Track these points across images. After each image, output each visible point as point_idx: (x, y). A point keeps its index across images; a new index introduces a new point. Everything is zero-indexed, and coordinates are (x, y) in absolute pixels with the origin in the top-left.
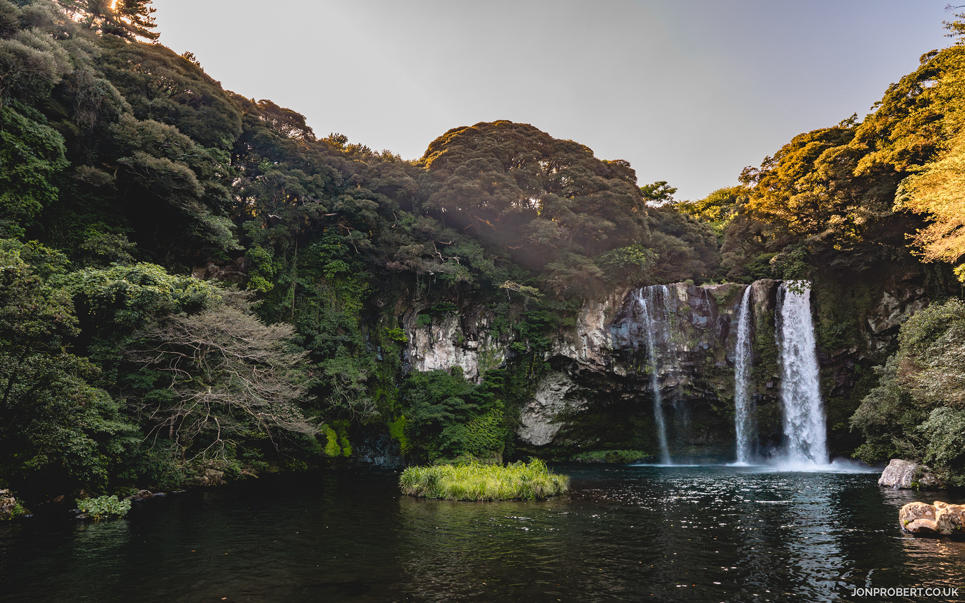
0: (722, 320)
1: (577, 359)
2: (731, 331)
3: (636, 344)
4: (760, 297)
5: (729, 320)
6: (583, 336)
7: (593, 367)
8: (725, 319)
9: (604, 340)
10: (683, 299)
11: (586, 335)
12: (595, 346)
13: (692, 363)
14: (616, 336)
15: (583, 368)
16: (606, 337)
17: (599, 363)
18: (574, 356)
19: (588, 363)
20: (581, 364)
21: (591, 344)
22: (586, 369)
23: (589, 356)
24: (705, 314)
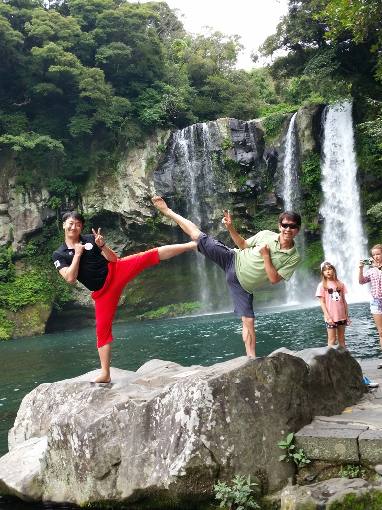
0: (268, 156)
1: (123, 213)
2: (279, 165)
3: (179, 189)
4: (304, 123)
5: (276, 153)
6: (126, 187)
7: (140, 219)
8: (272, 153)
9: (146, 189)
10: (226, 136)
11: (128, 185)
12: (137, 197)
13: (242, 205)
14: (158, 184)
15: (130, 222)
16: (149, 185)
17: (144, 213)
18: (119, 210)
19: (134, 216)
20: (127, 217)
21: (133, 194)
22: (134, 222)
23: (133, 209)
24: (250, 150)
